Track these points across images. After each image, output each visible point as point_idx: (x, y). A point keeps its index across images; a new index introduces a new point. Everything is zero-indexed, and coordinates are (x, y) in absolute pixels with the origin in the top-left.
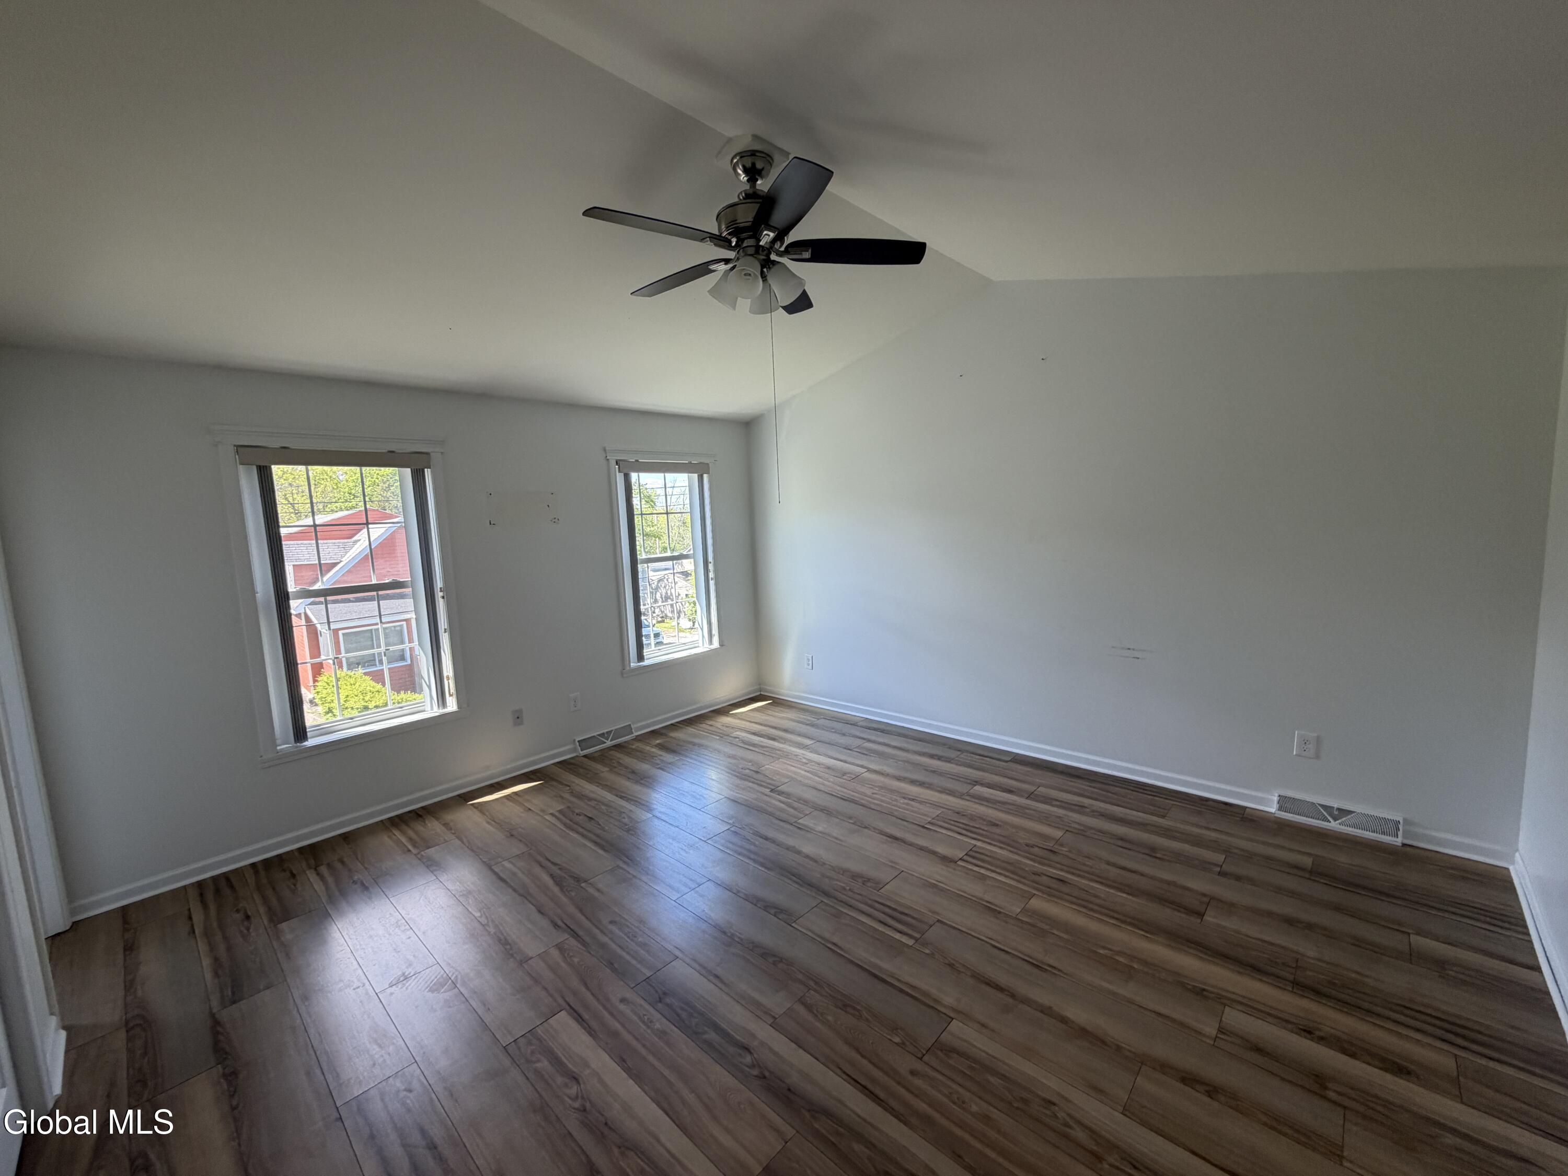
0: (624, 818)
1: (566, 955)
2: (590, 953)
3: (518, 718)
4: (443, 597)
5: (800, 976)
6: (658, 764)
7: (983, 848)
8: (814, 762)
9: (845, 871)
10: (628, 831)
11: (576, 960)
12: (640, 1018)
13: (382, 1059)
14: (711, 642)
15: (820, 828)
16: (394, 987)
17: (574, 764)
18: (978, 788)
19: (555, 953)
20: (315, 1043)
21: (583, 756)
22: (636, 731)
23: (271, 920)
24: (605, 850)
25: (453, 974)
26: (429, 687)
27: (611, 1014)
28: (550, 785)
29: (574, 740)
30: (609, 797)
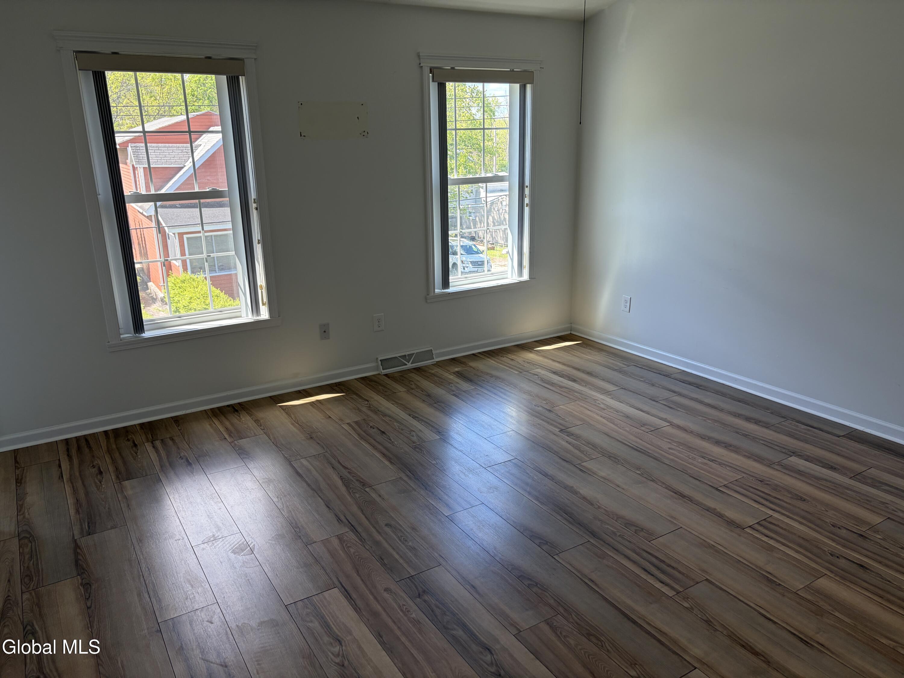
0: (413, 436)
1: (344, 545)
2: (365, 547)
3: (325, 332)
4: (257, 209)
5: (552, 602)
6: (453, 391)
7: (779, 520)
8: (612, 408)
9: (618, 517)
10: (415, 448)
11: (352, 550)
12: (400, 607)
13: (193, 596)
14: (520, 273)
15: (602, 474)
16: (206, 544)
17: (375, 382)
18: (794, 460)
19: (335, 542)
20: (146, 575)
21: (383, 375)
22: (436, 358)
23: (117, 477)
24: (391, 462)
25: (252, 542)
26: (245, 294)
27: (375, 598)
28: (350, 397)
29: (377, 358)
30: (402, 415)
